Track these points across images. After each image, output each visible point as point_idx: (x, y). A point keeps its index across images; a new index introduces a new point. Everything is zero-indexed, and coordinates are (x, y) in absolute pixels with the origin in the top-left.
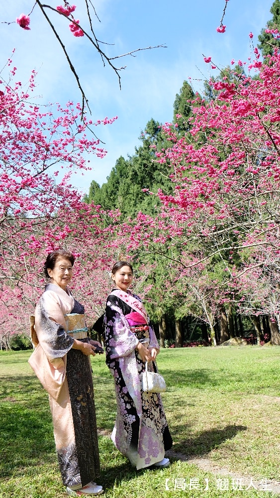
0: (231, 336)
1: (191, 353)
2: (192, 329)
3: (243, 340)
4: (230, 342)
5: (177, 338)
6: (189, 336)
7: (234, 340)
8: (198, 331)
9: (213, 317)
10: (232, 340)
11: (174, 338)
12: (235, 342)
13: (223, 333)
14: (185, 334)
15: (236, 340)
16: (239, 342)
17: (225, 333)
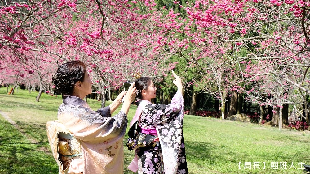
0: (238, 111)
1: (201, 124)
2: (207, 98)
3: (247, 117)
4: (237, 116)
5: (192, 105)
6: (203, 104)
7: (240, 115)
8: (212, 100)
9: (225, 95)
10: (238, 116)
11: (190, 105)
12: (240, 117)
13: (232, 107)
14: (200, 101)
15: (242, 116)
16: (244, 118)
17: (234, 108)
